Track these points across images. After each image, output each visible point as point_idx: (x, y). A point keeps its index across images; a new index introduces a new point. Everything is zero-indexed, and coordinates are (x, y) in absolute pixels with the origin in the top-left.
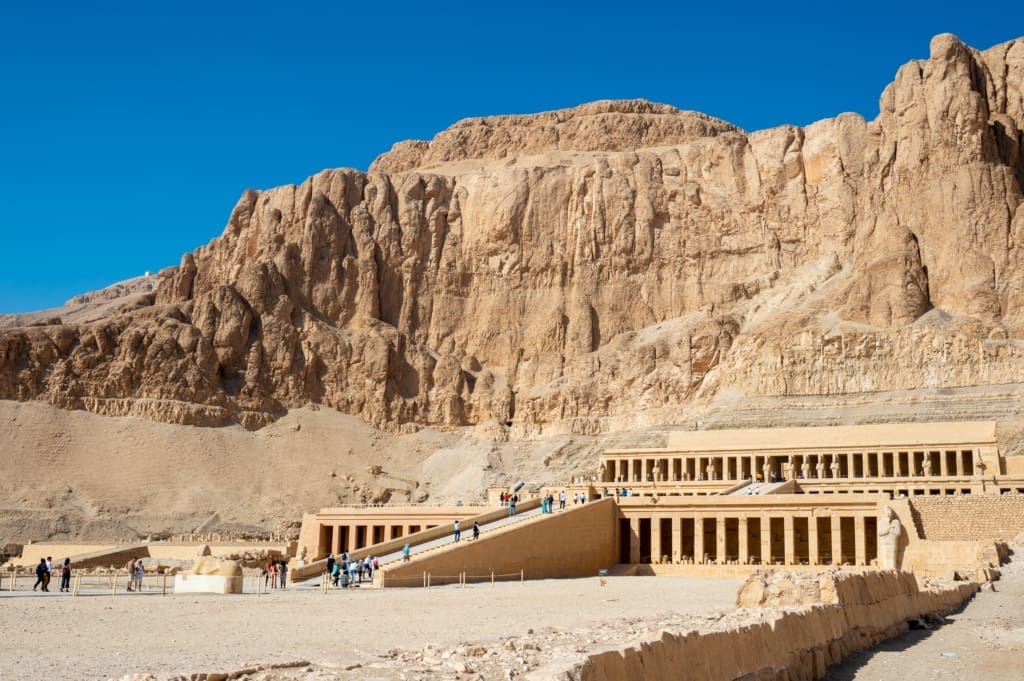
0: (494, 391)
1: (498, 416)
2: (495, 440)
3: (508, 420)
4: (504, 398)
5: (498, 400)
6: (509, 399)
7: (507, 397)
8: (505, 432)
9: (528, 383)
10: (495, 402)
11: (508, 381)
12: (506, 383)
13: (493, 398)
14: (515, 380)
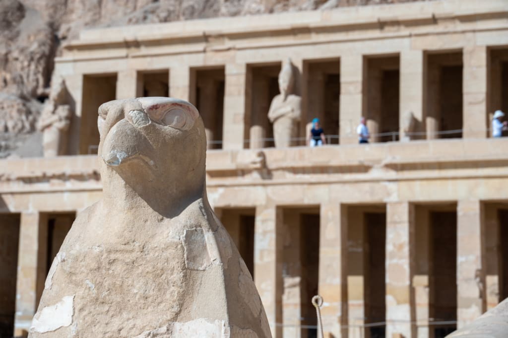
0: (18, 34)
1: (19, 81)
2: (6, 129)
3: (40, 91)
4: (34, 47)
5: (22, 51)
6: (46, 49)
7: (42, 44)
8: (28, 113)
9: (88, 17)
10: (15, 54)
11: (51, 17)
12: (47, 19)
13: (13, 47)
14: (65, 14)
